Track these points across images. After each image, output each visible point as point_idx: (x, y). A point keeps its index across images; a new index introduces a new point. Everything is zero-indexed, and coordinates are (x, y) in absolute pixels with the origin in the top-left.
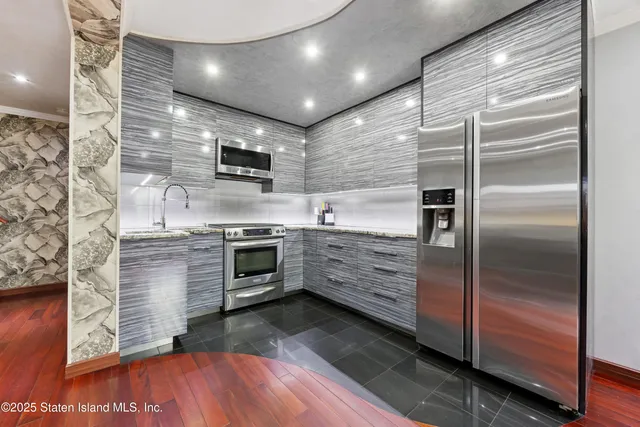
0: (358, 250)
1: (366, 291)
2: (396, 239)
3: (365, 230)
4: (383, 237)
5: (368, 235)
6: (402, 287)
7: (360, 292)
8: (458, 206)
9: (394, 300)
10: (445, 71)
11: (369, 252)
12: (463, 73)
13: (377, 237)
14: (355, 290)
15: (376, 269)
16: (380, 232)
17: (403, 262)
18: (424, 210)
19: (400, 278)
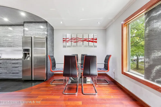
0: (7, 63)
1: (10, 73)
2: (18, 59)
3: (9, 58)
4: (15, 59)
5: (10, 59)
6: (20, 70)
7: (8, 74)
8: (30, 52)
9: (18, 73)
10: (29, 26)
11: (10, 63)
12: (32, 28)
13: (13, 59)
14: (6, 74)
15: (13, 67)
16: (14, 58)
17: (20, 64)
18: (24, 53)
19: (19, 68)
